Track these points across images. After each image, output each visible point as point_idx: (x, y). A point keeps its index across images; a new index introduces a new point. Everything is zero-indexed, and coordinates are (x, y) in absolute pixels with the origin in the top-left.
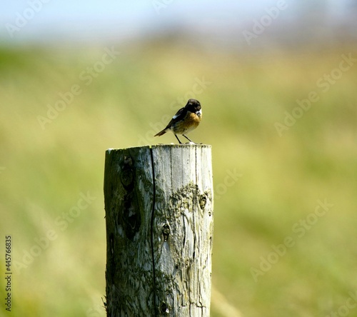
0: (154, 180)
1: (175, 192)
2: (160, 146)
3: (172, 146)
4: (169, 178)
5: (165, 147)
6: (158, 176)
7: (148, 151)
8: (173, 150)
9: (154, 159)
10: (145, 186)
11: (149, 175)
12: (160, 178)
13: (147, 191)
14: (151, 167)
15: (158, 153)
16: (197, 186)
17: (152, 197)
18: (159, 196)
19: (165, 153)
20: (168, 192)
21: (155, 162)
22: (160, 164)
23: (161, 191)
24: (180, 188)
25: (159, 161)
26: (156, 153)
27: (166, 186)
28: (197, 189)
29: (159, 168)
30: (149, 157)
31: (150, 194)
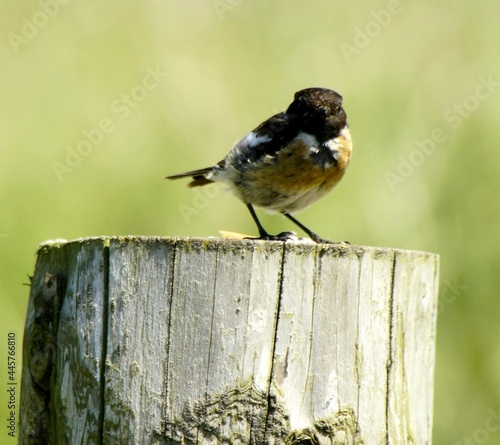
0: (104, 368)
1: (174, 414)
2: (137, 243)
3: (179, 244)
4: (156, 362)
5: (154, 246)
6: (117, 352)
7: (99, 256)
8: (183, 259)
9: (113, 290)
10: (76, 388)
11: (90, 348)
12: (125, 361)
13: (80, 407)
14: (99, 320)
15: (128, 268)
16: (270, 398)
17: (94, 428)
18: (117, 427)
19: (152, 269)
20: (146, 416)
21: (113, 299)
22: (130, 310)
23: (124, 411)
24: (194, 400)
25: (127, 299)
26: (122, 268)
27: (144, 391)
28: (271, 410)
29: (125, 322)
30: (98, 282)
31: (90, 417)
